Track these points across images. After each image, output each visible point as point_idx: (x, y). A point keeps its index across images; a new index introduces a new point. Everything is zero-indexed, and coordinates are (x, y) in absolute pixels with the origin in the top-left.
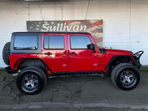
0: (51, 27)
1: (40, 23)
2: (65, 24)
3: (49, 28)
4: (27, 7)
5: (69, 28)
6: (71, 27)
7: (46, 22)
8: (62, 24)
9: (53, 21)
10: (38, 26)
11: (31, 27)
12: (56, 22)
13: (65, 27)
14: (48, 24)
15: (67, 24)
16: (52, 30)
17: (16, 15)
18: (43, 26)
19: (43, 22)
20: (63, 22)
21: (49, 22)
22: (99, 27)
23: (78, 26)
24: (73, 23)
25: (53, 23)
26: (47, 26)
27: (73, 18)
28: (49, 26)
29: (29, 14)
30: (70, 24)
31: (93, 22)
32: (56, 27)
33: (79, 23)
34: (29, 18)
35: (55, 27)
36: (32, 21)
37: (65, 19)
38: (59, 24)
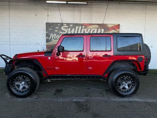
0: (70, 29)
1: (59, 25)
2: (83, 27)
3: (68, 31)
4: (46, 9)
5: (87, 31)
6: (89, 30)
7: (65, 25)
8: (80, 27)
9: (72, 24)
10: (57, 28)
11: (50, 29)
12: (75, 25)
13: (83, 29)
14: (67, 27)
15: (86, 27)
16: (70, 32)
17: (35, 16)
18: (62, 28)
19: (62, 24)
20: (82, 25)
21: (68, 24)
22: (116, 31)
23: (96, 30)
24: (91, 27)
25: (71, 26)
26: (66, 28)
27: (91, 21)
28: (68, 28)
29: (48, 16)
30: (88, 27)
31: (110, 26)
32: (75, 30)
33: (97, 26)
34: (48, 19)
35: (73, 29)
36: (51, 23)
37: (83, 22)
38: (77, 27)
